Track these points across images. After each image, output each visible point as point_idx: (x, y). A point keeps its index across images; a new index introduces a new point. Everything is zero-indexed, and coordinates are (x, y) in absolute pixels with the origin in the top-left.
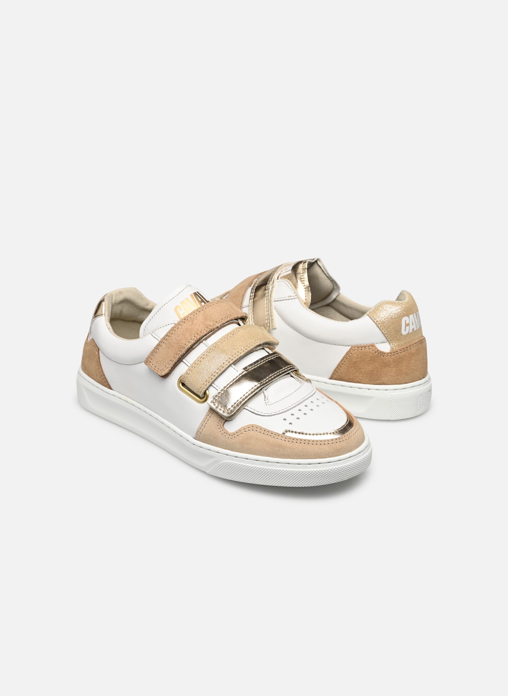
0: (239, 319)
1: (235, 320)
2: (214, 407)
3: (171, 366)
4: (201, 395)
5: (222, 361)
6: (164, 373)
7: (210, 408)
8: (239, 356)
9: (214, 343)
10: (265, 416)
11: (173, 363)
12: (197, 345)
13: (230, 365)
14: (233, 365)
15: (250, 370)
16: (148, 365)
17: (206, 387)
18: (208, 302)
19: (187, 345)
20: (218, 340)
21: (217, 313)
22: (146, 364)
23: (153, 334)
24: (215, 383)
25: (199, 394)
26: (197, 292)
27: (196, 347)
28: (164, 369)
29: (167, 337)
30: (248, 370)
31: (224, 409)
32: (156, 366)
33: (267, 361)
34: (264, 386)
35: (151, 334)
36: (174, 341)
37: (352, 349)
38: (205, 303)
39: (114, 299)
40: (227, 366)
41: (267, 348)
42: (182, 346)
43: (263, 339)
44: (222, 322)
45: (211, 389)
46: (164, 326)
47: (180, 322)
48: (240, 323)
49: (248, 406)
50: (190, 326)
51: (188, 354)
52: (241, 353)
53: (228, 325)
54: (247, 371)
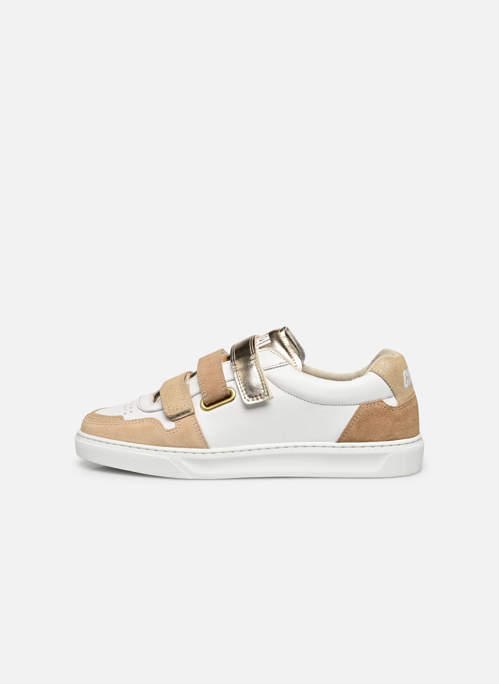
37: (362, 407)
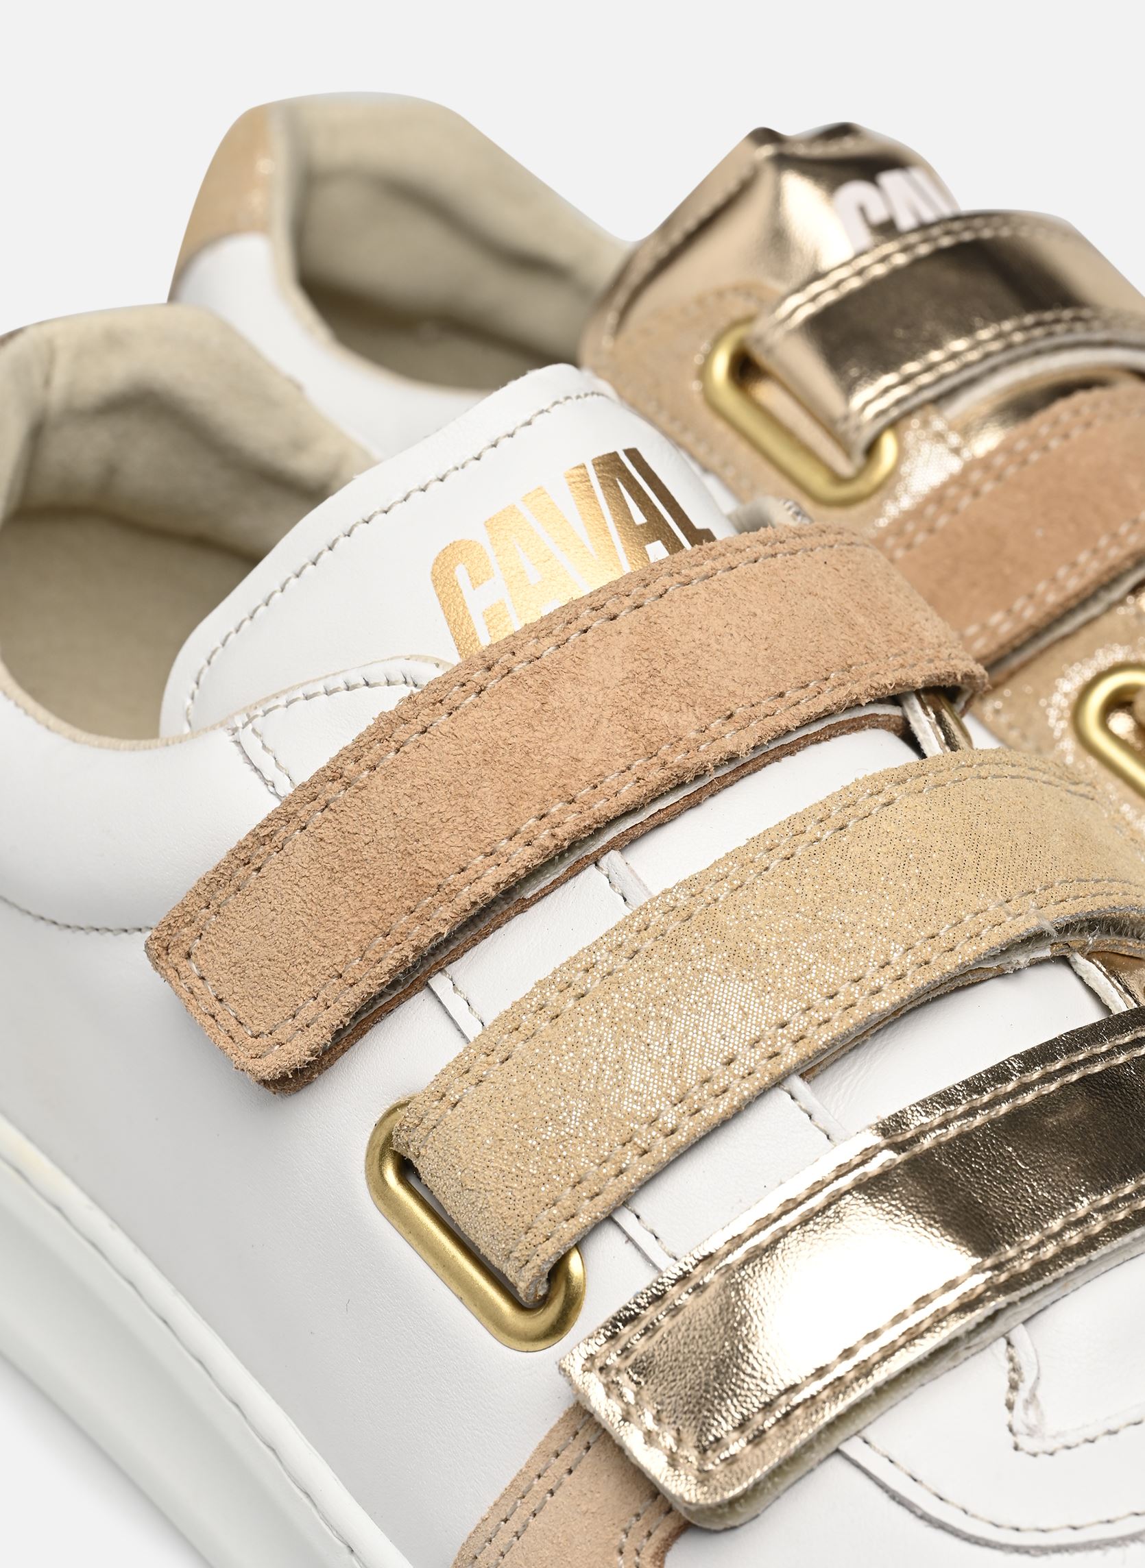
0: (918, 693)
1: (880, 701)
2: (605, 1406)
3: (335, 1016)
4: (523, 1282)
5: (715, 1040)
6: (276, 1061)
7: (578, 1403)
8: (859, 1014)
9: (681, 885)
10: (987, 1544)
11: (352, 998)
12: (556, 884)
13: (778, 1082)
14: (797, 1083)
15: (927, 1143)
16: (171, 973)
17: (569, 1230)
18: (700, 536)
19: (470, 874)
20: (716, 864)
21: (745, 645)
22: (156, 967)
23: (246, 736)
24: (643, 1204)
25: (509, 1270)
26: (633, 454)
27: (544, 893)
28: (278, 1035)
29: (337, 785)
30: (914, 1140)
31: (679, 1441)
32: (224, 991)
33: (1074, 1077)
34: (1015, 1296)
35: (235, 730)
36: (382, 833)
38: (673, 546)
39: (60, 379)
40: (748, 1088)
41: (1089, 957)
42: (434, 882)
43: (1071, 889)
44: (770, 722)
45: (608, 1243)
46: (336, 690)
47: (444, 682)
48: (915, 726)
49: (869, 1433)
50: (517, 730)
51: (475, 942)
52: (878, 990)
53: (816, 739)
54: (898, 1147)
